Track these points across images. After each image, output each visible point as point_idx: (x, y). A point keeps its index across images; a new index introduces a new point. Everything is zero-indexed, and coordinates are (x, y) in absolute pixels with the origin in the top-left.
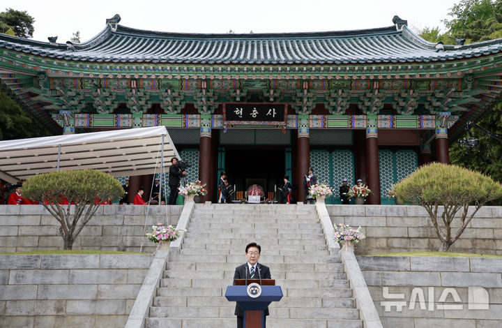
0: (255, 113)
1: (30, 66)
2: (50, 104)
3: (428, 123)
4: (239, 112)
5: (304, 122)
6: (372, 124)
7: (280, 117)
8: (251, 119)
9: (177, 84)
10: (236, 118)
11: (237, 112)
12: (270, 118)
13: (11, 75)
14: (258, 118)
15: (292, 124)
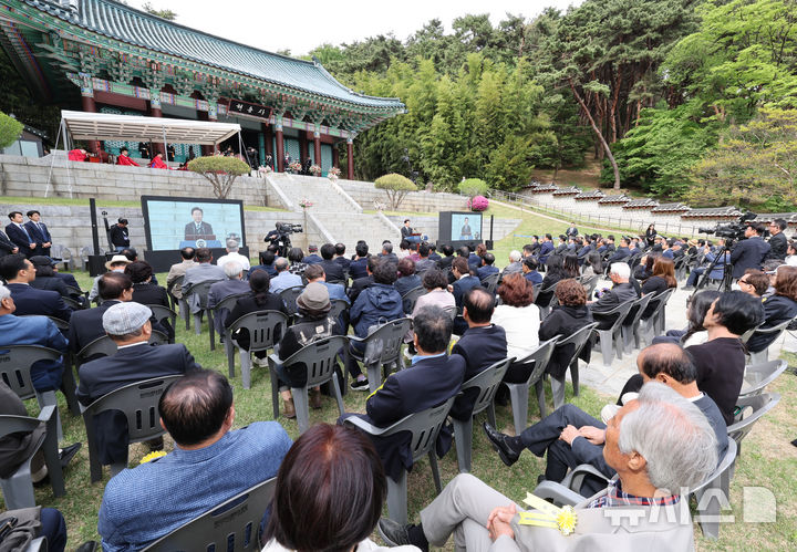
0: (251, 109)
1: (36, 20)
2: (64, 63)
3: (345, 135)
4: (240, 107)
5: (280, 121)
6: (317, 130)
7: (266, 116)
8: (247, 113)
9: (190, 75)
10: (237, 110)
11: (238, 106)
12: (260, 115)
13: (14, 24)
14: (252, 113)
15: (272, 122)
